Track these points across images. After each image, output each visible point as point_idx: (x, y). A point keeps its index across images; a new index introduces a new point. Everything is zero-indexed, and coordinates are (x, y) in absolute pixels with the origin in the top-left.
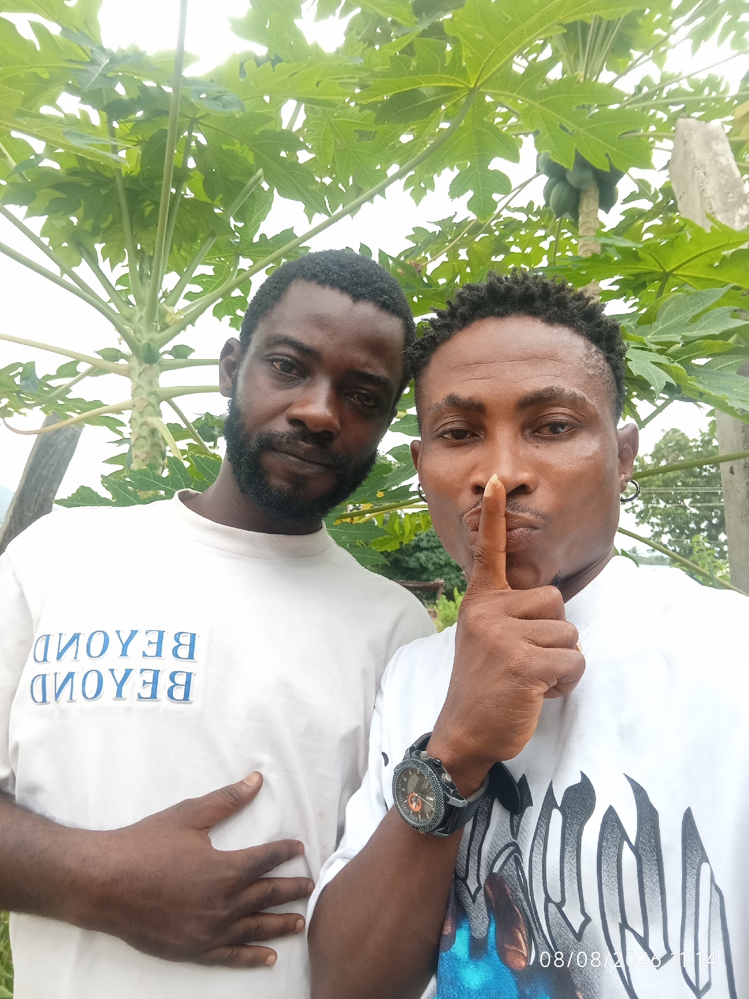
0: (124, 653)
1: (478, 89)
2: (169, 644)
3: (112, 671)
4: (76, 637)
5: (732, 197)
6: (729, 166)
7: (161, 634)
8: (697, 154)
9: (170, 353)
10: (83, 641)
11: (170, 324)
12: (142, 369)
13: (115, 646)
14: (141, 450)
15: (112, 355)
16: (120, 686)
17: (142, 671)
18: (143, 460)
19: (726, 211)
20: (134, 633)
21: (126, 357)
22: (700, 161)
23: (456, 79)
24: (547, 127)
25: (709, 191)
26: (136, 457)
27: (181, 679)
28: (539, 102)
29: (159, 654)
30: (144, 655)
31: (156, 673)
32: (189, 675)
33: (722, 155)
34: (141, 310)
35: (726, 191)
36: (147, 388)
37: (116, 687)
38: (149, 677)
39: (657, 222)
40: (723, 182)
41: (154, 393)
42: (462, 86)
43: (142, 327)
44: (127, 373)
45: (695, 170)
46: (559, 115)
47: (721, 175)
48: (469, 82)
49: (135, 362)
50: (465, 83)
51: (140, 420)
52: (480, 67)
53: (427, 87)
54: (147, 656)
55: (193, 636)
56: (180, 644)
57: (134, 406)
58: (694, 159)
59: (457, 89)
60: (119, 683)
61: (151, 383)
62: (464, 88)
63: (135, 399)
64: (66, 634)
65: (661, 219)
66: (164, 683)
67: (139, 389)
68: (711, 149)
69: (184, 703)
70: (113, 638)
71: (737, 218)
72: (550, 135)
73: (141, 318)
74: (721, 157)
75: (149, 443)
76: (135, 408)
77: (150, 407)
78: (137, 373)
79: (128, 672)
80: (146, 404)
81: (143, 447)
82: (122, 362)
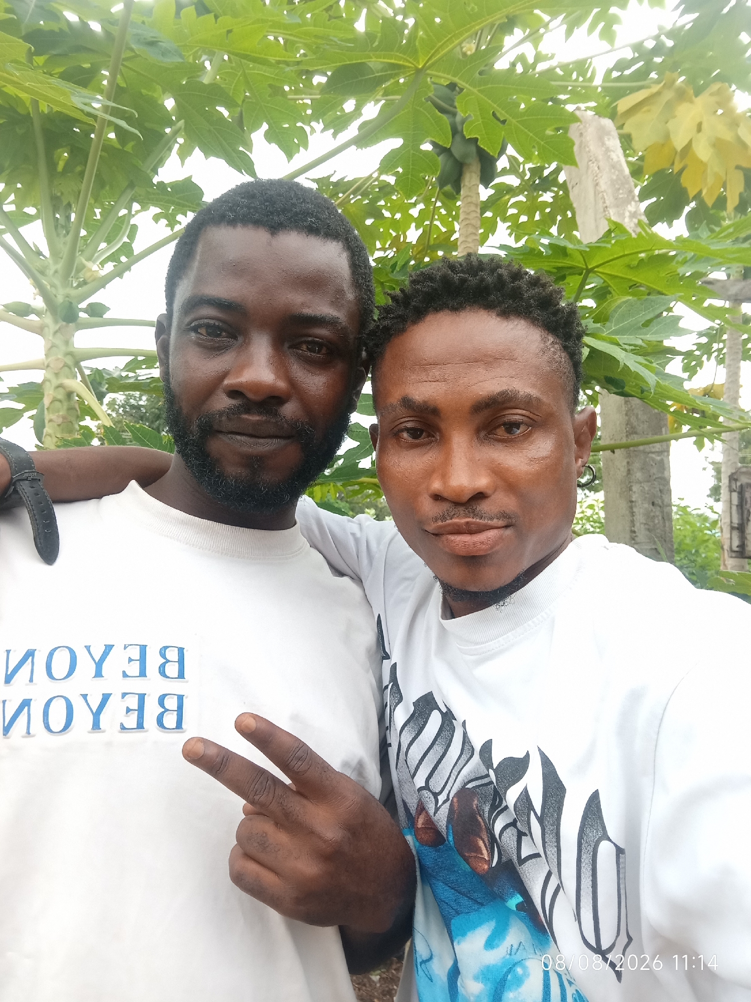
0: (98, 674)
1: (426, 70)
2: (153, 661)
3: (85, 696)
4: (30, 654)
5: (622, 193)
6: (619, 162)
7: (143, 649)
8: (592, 148)
9: (85, 311)
10: (40, 660)
11: (88, 281)
12: (57, 327)
13: (85, 666)
14: (57, 414)
15: (21, 311)
16: (97, 715)
17: (124, 695)
18: (59, 425)
19: (618, 207)
20: (109, 648)
21: (38, 313)
22: (594, 155)
23: (408, 58)
24: (481, 114)
25: (603, 186)
26: (50, 421)
27: (171, 703)
28: (478, 89)
29: (143, 673)
30: (125, 675)
31: (142, 698)
32: (180, 698)
33: (614, 151)
34: (56, 262)
35: (617, 186)
36: (63, 348)
37: (91, 717)
38: (133, 703)
39: (521, 198)
40: (615, 177)
41: (71, 354)
42: (410, 65)
43: (57, 282)
44: (39, 330)
45: (590, 163)
46: (495, 103)
47: (613, 171)
48: (418, 62)
49: (48, 320)
50: (415, 63)
51: (55, 382)
52: (432, 49)
53: (375, 63)
54: (128, 676)
55: (181, 651)
56: (168, 661)
57: (48, 366)
58: (589, 152)
59: (404, 67)
60: (94, 711)
61: (67, 343)
62: (412, 68)
63: (49, 360)
64: (15, 651)
65: (526, 196)
66: (152, 710)
67: (54, 349)
68: (603, 144)
69: (178, 732)
70: (82, 655)
71: (627, 214)
72: (483, 122)
73: (56, 272)
74: (612, 153)
75: (65, 407)
76: (49, 368)
77: (66, 369)
78: (52, 331)
79: (106, 698)
80: (61, 365)
81: (58, 411)
82: (33, 317)
